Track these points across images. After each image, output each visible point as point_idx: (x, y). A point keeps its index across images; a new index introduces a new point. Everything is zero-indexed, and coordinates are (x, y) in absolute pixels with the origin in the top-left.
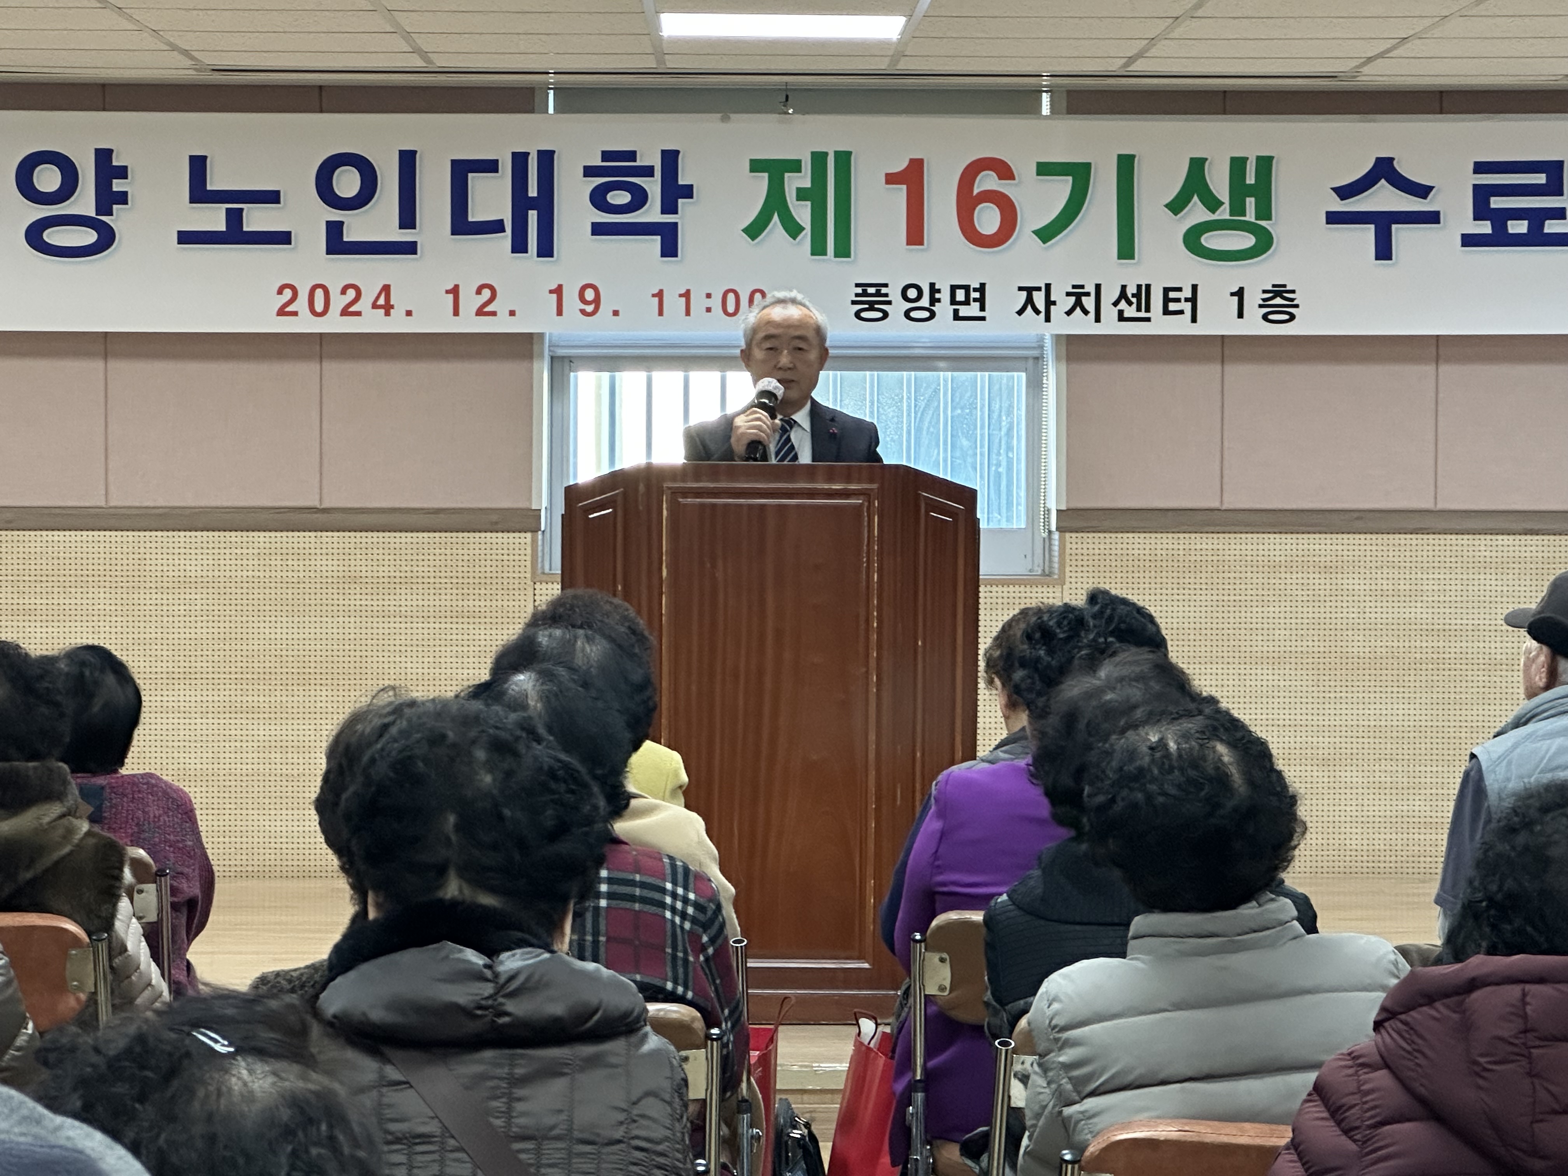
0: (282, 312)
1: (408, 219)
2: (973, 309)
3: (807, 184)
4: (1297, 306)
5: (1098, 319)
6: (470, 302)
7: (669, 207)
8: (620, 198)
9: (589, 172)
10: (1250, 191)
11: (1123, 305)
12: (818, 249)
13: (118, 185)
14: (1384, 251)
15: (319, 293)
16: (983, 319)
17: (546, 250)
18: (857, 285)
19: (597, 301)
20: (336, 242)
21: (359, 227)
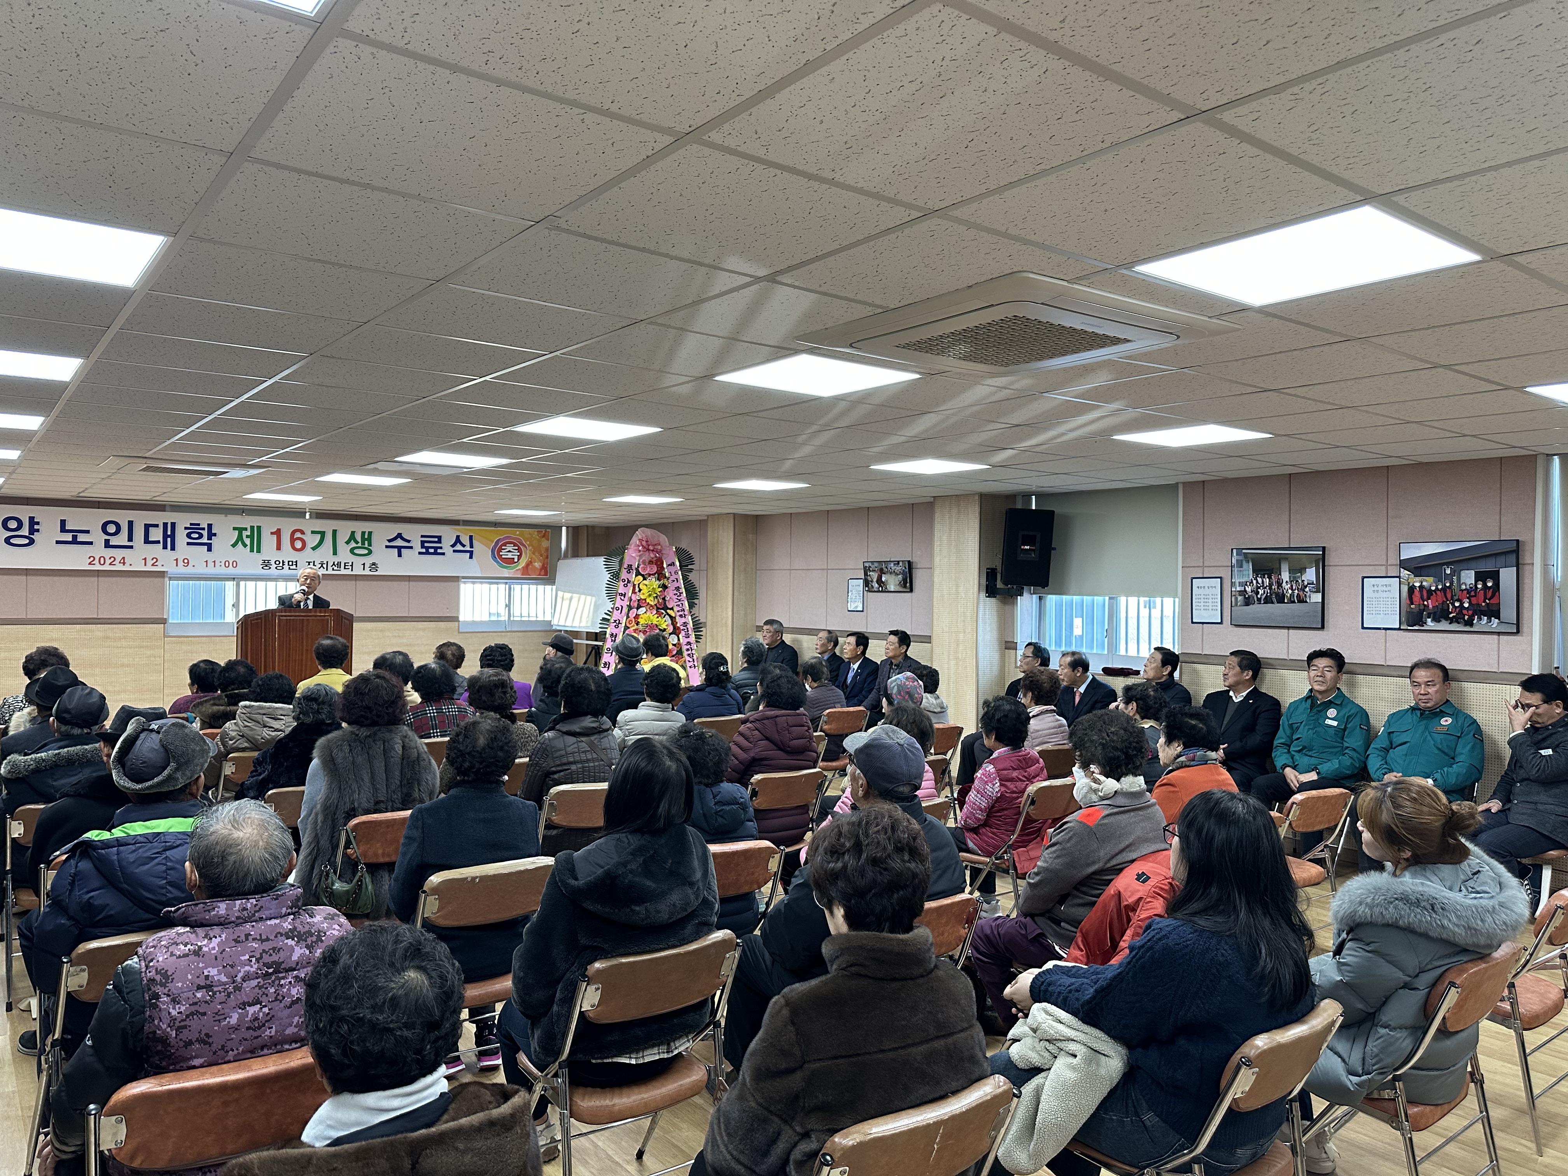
0: (90, 564)
1: (130, 539)
3: (249, 534)
4: (378, 568)
6: (150, 562)
7: (209, 538)
8: (195, 536)
9: (186, 528)
10: (366, 539)
11: (334, 567)
12: (252, 550)
13: (36, 527)
14: (400, 555)
15: (102, 559)
17: (173, 548)
18: (262, 560)
19: (188, 563)
20: (107, 545)
21: (114, 541)
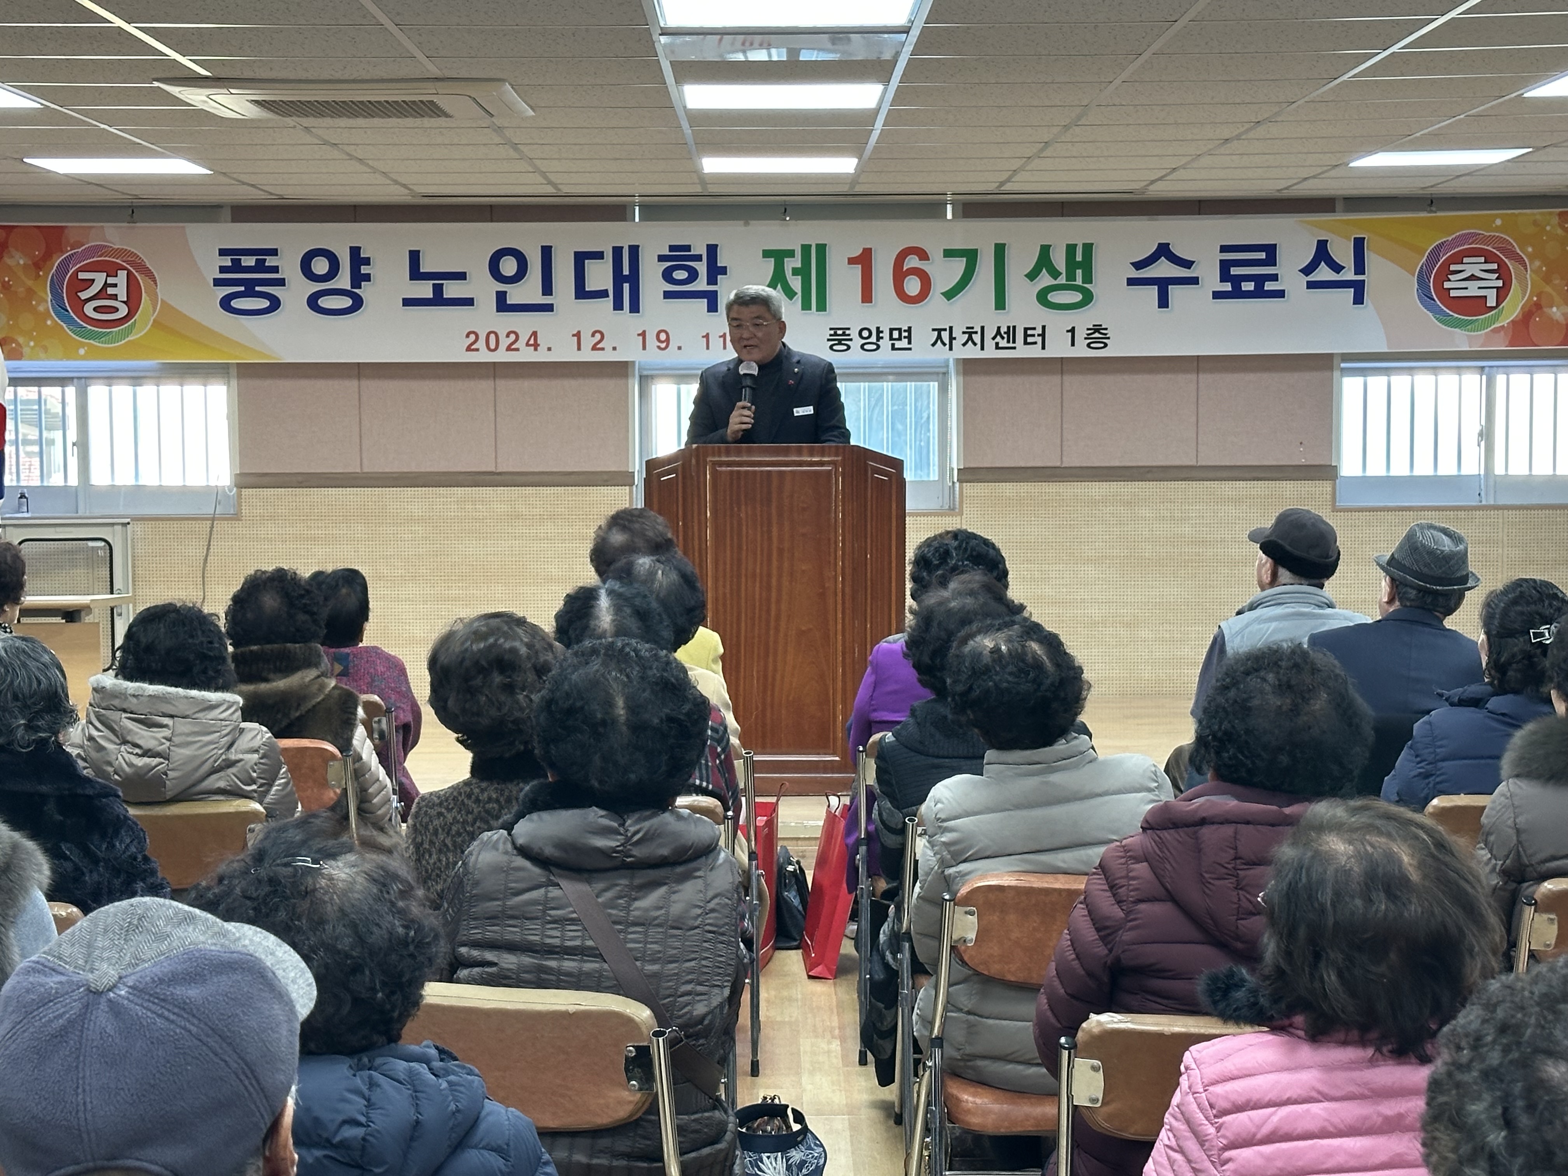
0: (469, 349)
1: (547, 289)
2: (904, 343)
3: (799, 265)
4: (1109, 338)
5: (982, 348)
6: (588, 341)
7: (712, 280)
8: (681, 275)
9: (661, 258)
10: (1079, 265)
11: (998, 339)
12: (806, 306)
13: (364, 270)
14: (1163, 302)
15: (492, 337)
16: (910, 349)
17: (635, 308)
18: (831, 329)
19: (668, 340)
20: (503, 304)
21: (516, 294)
